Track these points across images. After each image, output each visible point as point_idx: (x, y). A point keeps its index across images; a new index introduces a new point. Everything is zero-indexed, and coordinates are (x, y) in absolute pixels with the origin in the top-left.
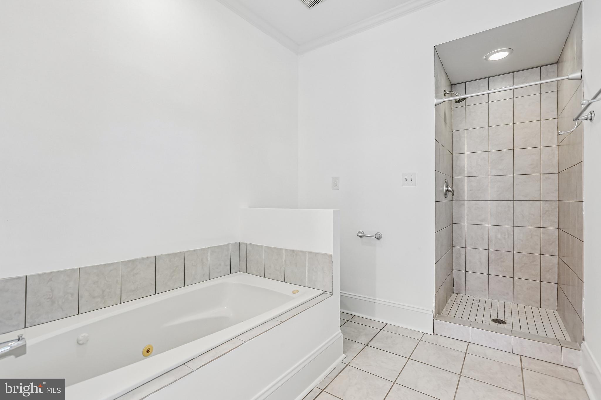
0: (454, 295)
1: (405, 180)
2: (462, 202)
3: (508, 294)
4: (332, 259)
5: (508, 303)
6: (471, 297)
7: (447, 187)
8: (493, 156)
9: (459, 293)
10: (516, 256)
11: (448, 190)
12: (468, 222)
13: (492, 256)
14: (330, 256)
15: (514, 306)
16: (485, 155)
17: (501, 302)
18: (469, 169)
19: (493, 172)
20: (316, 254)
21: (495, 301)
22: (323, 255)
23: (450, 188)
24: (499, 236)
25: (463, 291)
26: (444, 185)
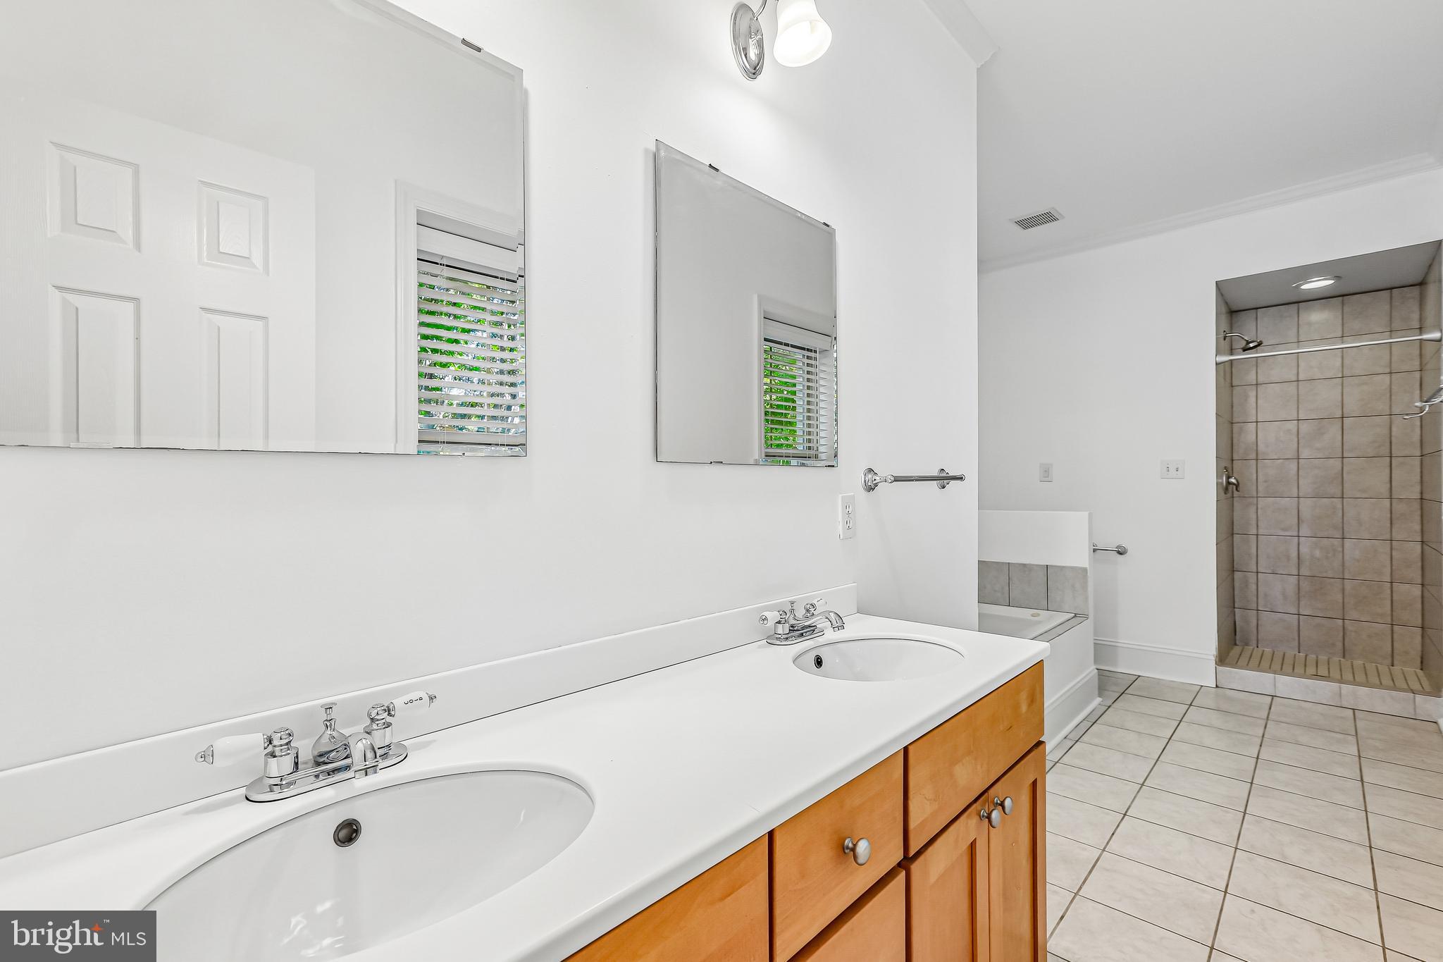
0: (1237, 650)
1: (1166, 469)
2: (1251, 500)
3: (1333, 645)
4: (1087, 573)
5: (1336, 659)
6: (1268, 650)
7: (1228, 477)
8: (1304, 427)
9: (1247, 644)
10: (1348, 584)
11: (1229, 483)
12: (1261, 532)
13: (1305, 585)
14: (1085, 570)
15: (1346, 663)
16: (1292, 426)
17: (1323, 658)
18: (1261, 447)
19: (1305, 453)
20: (1062, 568)
21: (1312, 657)
22: (1073, 568)
23: (1233, 480)
24: (1317, 553)
25: (1254, 642)
26: (1223, 477)
